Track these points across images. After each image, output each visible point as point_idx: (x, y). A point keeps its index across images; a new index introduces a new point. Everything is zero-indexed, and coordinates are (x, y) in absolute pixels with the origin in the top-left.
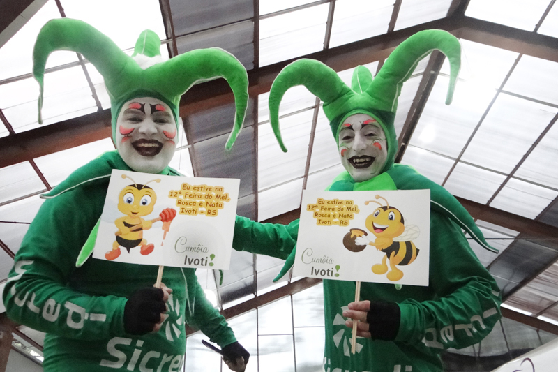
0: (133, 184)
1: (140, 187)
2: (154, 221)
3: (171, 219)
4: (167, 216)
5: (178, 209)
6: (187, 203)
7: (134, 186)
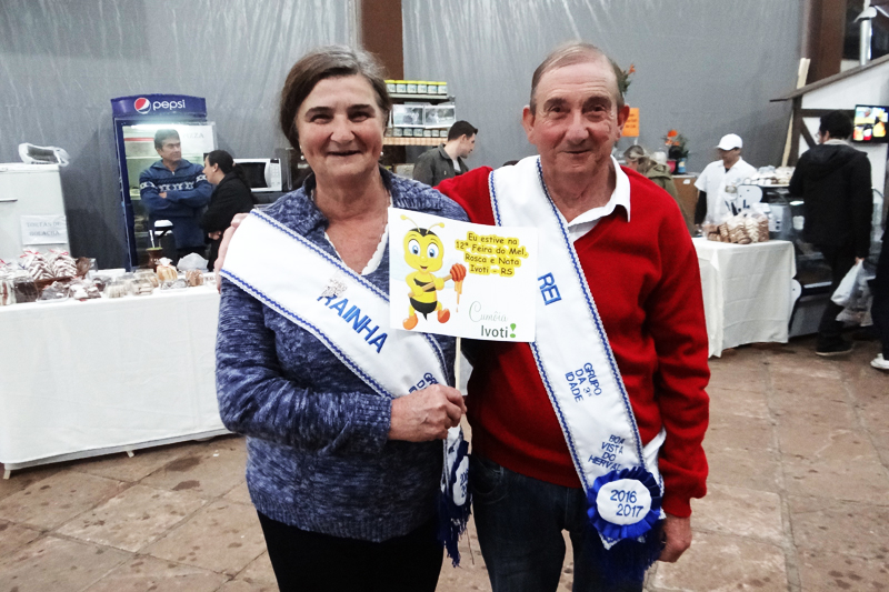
0: (415, 227)
1: (423, 232)
2: (446, 279)
3: (462, 278)
4: (458, 274)
5: (467, 265)
6: (476, 259)
7: (416, 230)
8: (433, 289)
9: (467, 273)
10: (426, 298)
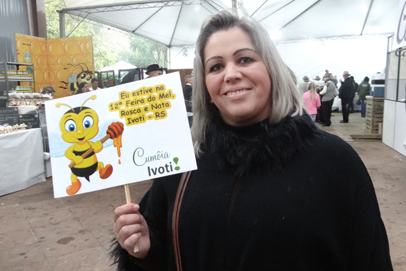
8: (93, 153)
9: (125, 127)
10: (87, 163)
